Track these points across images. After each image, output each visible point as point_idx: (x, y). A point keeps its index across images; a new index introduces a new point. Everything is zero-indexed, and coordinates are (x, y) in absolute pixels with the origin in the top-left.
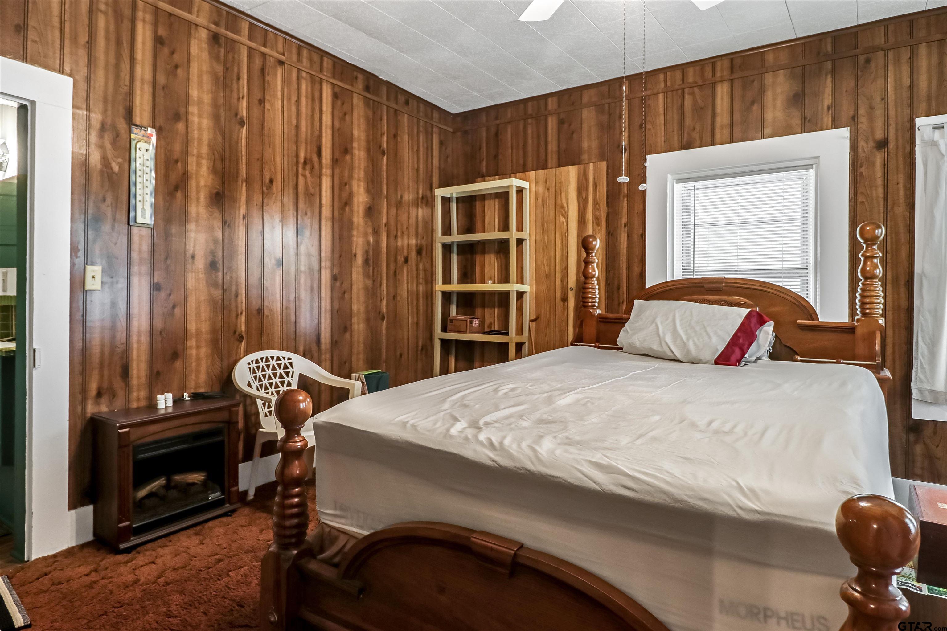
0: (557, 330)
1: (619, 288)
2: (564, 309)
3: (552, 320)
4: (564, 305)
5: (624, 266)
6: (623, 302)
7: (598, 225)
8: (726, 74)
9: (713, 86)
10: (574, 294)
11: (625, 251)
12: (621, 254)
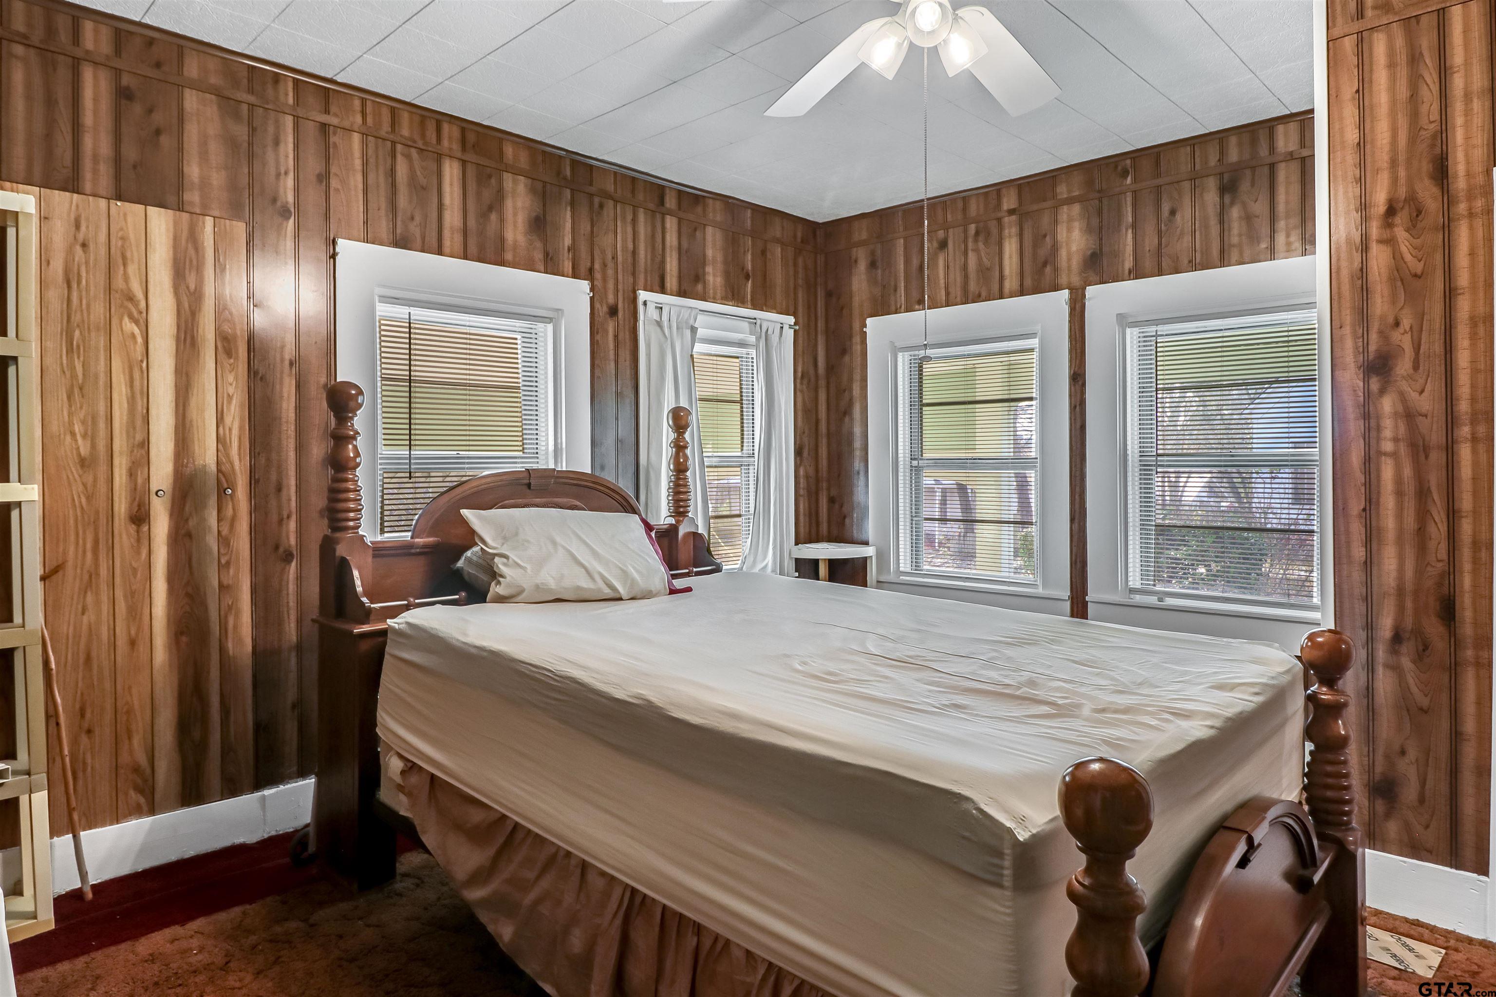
0: (119, 593)
1: (279, 489)
2: (138, 540)
3: (104, 572)
4: (138, 532)
5: (289, 445)
6: (289, 517)
7: (229, 353)
8: (456, 147)
9: (439, 158)
10: (169, 505)
11: (292, 415)
12: (284, 420)
